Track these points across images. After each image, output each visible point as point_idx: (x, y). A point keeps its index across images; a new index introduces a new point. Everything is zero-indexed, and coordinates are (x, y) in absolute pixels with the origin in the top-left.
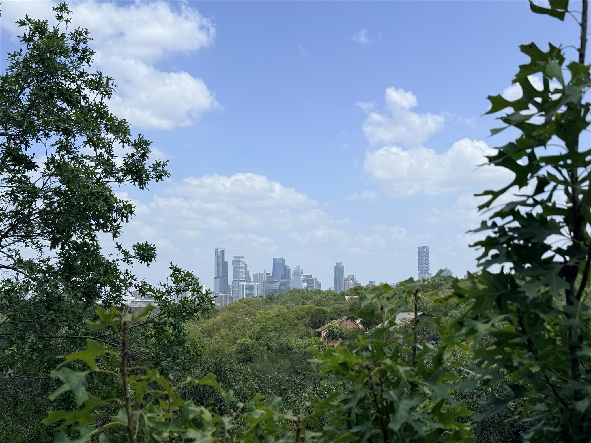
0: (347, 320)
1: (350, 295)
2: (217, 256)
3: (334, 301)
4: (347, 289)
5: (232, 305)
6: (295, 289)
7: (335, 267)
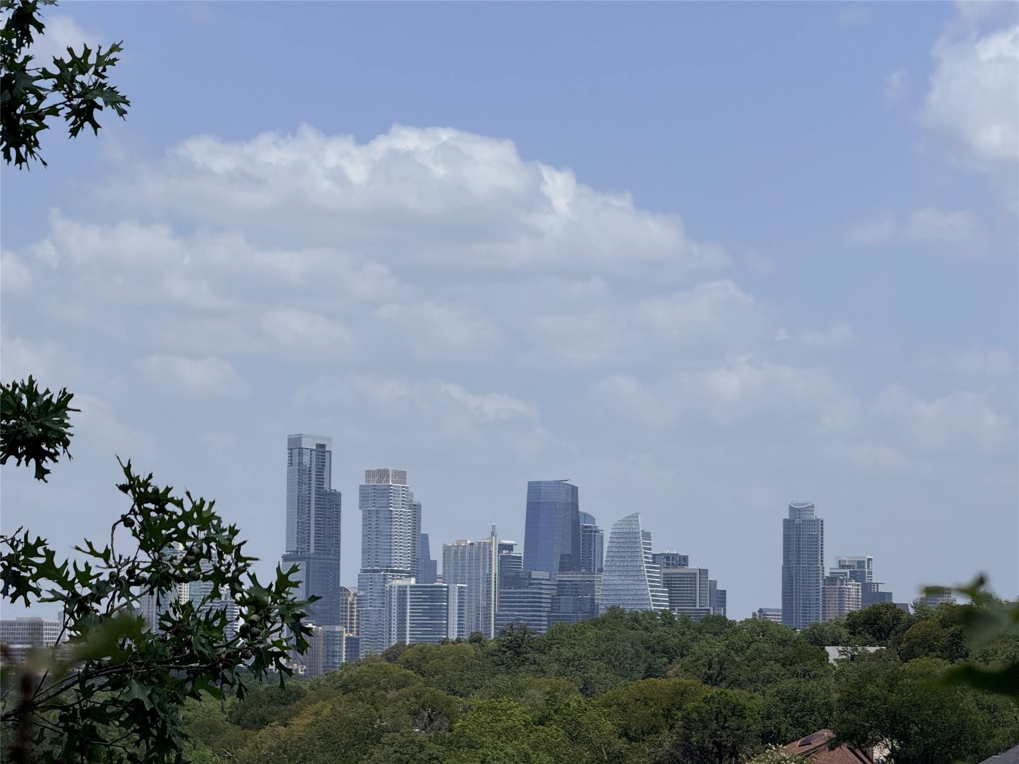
0: (833, 745)
1: (846, 644)
2: (296, 466)
3: (777, 667)
4: (832, 615)
5: (354, 672)
6: (615, 613)
7: (787, 523)
